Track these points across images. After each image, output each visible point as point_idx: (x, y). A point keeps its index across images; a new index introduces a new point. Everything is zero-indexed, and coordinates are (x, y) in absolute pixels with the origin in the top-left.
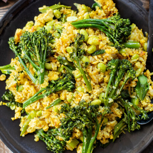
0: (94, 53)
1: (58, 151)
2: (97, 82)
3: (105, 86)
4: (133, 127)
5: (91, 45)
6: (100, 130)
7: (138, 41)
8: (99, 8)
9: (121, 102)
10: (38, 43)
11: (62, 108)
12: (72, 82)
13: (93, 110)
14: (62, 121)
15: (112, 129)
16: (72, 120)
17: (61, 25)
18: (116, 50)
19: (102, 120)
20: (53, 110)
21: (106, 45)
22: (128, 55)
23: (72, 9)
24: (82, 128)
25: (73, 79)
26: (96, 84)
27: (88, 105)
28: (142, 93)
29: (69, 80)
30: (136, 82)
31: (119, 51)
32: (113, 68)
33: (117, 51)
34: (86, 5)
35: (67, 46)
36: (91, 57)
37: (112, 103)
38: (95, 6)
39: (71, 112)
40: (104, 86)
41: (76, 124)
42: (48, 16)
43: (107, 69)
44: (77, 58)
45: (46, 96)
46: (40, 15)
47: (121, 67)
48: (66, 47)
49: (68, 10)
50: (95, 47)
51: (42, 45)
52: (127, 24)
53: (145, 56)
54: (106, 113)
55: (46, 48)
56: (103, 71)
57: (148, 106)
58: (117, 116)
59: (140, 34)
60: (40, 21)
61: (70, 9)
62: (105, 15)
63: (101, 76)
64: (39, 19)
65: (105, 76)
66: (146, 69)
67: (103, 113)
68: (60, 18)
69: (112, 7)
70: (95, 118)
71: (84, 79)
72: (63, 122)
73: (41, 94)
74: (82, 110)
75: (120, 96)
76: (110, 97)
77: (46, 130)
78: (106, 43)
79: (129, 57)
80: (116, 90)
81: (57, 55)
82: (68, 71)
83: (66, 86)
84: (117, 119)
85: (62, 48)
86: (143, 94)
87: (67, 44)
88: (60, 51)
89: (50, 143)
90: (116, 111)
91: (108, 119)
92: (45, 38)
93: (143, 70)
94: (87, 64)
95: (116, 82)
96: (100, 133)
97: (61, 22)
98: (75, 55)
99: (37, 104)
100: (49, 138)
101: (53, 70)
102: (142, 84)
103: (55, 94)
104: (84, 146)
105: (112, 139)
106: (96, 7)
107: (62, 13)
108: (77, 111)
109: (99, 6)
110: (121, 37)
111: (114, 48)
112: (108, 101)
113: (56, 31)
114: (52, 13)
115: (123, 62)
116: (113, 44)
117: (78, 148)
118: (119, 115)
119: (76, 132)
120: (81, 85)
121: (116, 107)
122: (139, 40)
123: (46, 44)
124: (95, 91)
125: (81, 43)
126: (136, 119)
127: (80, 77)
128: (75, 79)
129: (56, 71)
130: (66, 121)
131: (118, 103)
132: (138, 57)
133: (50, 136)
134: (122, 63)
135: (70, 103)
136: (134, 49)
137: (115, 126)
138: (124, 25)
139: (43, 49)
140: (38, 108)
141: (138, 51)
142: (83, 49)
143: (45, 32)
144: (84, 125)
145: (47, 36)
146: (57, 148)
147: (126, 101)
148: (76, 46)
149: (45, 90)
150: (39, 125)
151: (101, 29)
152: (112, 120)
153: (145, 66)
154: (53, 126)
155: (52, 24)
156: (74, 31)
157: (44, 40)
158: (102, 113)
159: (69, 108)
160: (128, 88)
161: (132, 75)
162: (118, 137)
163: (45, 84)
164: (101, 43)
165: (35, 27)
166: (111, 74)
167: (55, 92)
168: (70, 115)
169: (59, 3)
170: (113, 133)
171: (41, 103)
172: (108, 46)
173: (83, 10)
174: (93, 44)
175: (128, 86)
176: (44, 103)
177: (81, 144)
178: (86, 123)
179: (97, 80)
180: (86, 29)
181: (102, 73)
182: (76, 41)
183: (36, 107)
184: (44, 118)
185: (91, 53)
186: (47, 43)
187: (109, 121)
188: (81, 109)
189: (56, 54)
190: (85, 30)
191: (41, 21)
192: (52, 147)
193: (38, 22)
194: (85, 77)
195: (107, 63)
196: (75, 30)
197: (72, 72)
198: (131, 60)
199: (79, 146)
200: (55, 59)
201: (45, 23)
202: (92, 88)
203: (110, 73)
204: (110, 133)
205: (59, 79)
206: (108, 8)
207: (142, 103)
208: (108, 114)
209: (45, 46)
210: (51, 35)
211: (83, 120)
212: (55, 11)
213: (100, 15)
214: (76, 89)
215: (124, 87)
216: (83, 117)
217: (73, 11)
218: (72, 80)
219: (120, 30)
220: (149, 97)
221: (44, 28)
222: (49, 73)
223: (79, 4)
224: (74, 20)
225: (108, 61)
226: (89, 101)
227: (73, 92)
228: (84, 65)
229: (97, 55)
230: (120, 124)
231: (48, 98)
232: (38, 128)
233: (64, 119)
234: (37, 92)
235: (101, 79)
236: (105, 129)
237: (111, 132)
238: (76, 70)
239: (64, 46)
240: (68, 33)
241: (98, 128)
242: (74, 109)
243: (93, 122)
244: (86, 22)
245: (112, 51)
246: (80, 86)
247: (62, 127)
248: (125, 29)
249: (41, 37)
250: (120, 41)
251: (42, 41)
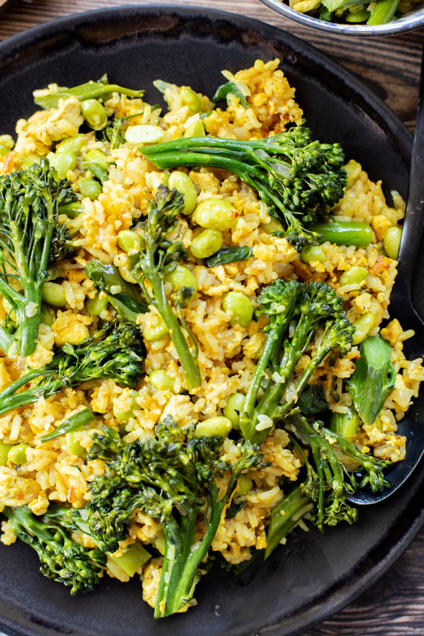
0: (215, 255)
1: (77, 581)
2: (221, 359)
3: (247, 372)
4: (331, 513)
5: (205, 229)
6: (223, 521)
7: (365, 220)
8: (238, 100)
9: (297, 427)
10: (23, 213)
11: (97, 441)
12: (133, 354)
13: (203, 455)
14: (95, 486)
15: (263, 517)
16: (130, 484)
17: (106, 154)
18: (292, 251)
19: (232, 487)
20: (63, 447)
21: (257, 231)
22: (331, 269)
23: (145, 99)
24: (160, 515)
25: (138, 342)
26: (216, 363)
27: (186, 436)
28: (370, 398)
29: (124, 346)
30: (354, 360)
31: (299, 252)
32: (278, 312)
33: (293, 255)
34: (197, 89)
35: (122, 228)
36: (202, 271)
37: (268, 430)
38: (225, 96)
39: (125, 459)
40: (243, 370)
41: (141, 500)
42: (63, 121)
43: (258, 314)
44: (155, 270)
45: (42, 398)
46: (38, 115)
47: (304, 309)
48: (117, 232)
49: (133, 101)
50: (219, 234)
51: (34, 221)
52: (332, 160)
53: (389, 272)
54: (248, 465)
55: (49, 232)
56: (241, 319)
57: (388, 443)
58: (284, 473)
59: (376, 198)
60: (34, 136)
61: (139, 101)
62: (258, 125)
63: (233, 335)
64: (30, 129)
65: (248, 337)
66: (387, 317)
67: (238, 465)
68: (105, 129)
69: (285, 101)
70: (207, 481)
71: (175, 343)
72: (97, 490)
73: (28, 386)
74: (164, 454)
75: (297, 408)
76: (262, 410)
77: (38, 511)
78: (256, 225)
79: (332, 275)
80: (284, 387)
81: (87, 256)
82: (123, 314)
83: (114, 367)
84: (282, 483)
85: (104, 235)
86: (373, 404)
87: (123, 222)
88: (98, 245)
89: (51, 553)
90: (279, 457)
91: (253, 482)
92: (48, 197)
93: (380, 321)
94: (187, 293)
95: (287, 362)
96: (224, 529)
97: (106, 142)
98: (147, 262)
99: (12, 420)
100: (49, 537)
101: (71, 309)
102: (372, 369)
103: (74, 392)
104: (167, 570)
105: (264, 550)
106: (230, 97)
107: (111, 112)
108: (148, 456)
109: (239, 96)
110: (309, 205)
111: (284, 241)
112: (253, 423)
113: (88, 174)
114: (77, 110)
115: (313, 292)
116: (280, 228)
117: (147, 575)
118: (289, 473)
119: (141, 525)
120: (164, 367)
121: (283, 442)
122: (370, 218)
123: (50, 216)
124: (212, 389)
125: (170, 221)
126: (344, 488)
127: (161, 338)
128: (143, 344)
129: (81, 312)
130: (108, 488)
131: (287, 431)
132: (363, 278)
133: (52, 532)
134: (310, 295)
135: (124, 425)
136: (353, 248)
137: (273, 505)
138: (323, 164)
139: (37, 236)
140: (14, 436)
141: (366, 256)
142: (179, 239)
143: (49, 176)
144: (168, 505)
145: (54, 191)
146: (73, 573)
147: (316, 425)
148: (154, 230)
149: (41, 377)
150: (16, 493)
151: (243, 175)
152: (266, 488)
153: (386, 307)
154: (63, 499)
155: (75, 150)
156: (147, 175)
157: (42, 203)
158: (233, 463)
159: (119, 444)
160: (324, 378)
161: (343, 338)
162: (284, 541)
163: (42, 356)
164: (241, 222)
165: (15, 156)
166: (268, 332)
167: (75, 384)
168: (122, 466)
169: (105, 78)
170: (267, 529)
171: (25, 421)
172: (264, 235)
173: (184, 104)
174: (213, 225)
175: (325, 372)
176: (34, 422)
177: (158, 561)
178: (177, 498)
179: (220, 350)
180: (192, 173)
181: (237, 326)
182: (155, 212)
183: (7, 433)
184: (35, 471)
185: (205, 256)
186: (54, 213)
187: (254, 487)
188: (159, 450)
189: (82, 253)
190: (188, 173)
191: (38, 137)
192: (58, 568)
193: (30, 138)
194: (178, 340)
195: (257, 293)
196: (153, 173)
197: (135, 318)
198: (341, 286)
199: (151, 567)
200: (80, 270)
201: (50, 144)
202: (203, 378)
203: (265, 329)
204: (257, 529)
205: (93, 342)
206: (271, 103)
207: (368, 434)
208: (255, 469)
209: (46, 225)
210: (69, 187)
211: (165, 487)
212: (88, 105)
213: (240, 126)
214: (146, 379)
215: (312, 378)
216: (168, 478)
217: (148, 108)
218: (132, 346)
219: (308, 179)
220: (393, 411)
221: (47, 163)
222: (56, 317)
223: (172, 83)
224: (150, 140)
225: (262, 286)
226: (189, 424)
227: (137, 388)
228: (177, 297)
229: (223, 265)
230: (291, 499)
231: (50, 405)
232: (11, 503)
233: (101, 480)
234: (14, 379)
235: (235, 348)
236: (240, 515)
237: (259, 525)
238: (149, 311)
239: (110, 227)
240: (128, 181)
241: (215, 515)
242: (137, 448)
243: (199, 495)
244: (191, 148)
245: (277, 251)
246: (161, 369)
247: (94, 507)
248: (326, 179)
249: (31, 193)
250: (306, 219)
251: (36, 208)
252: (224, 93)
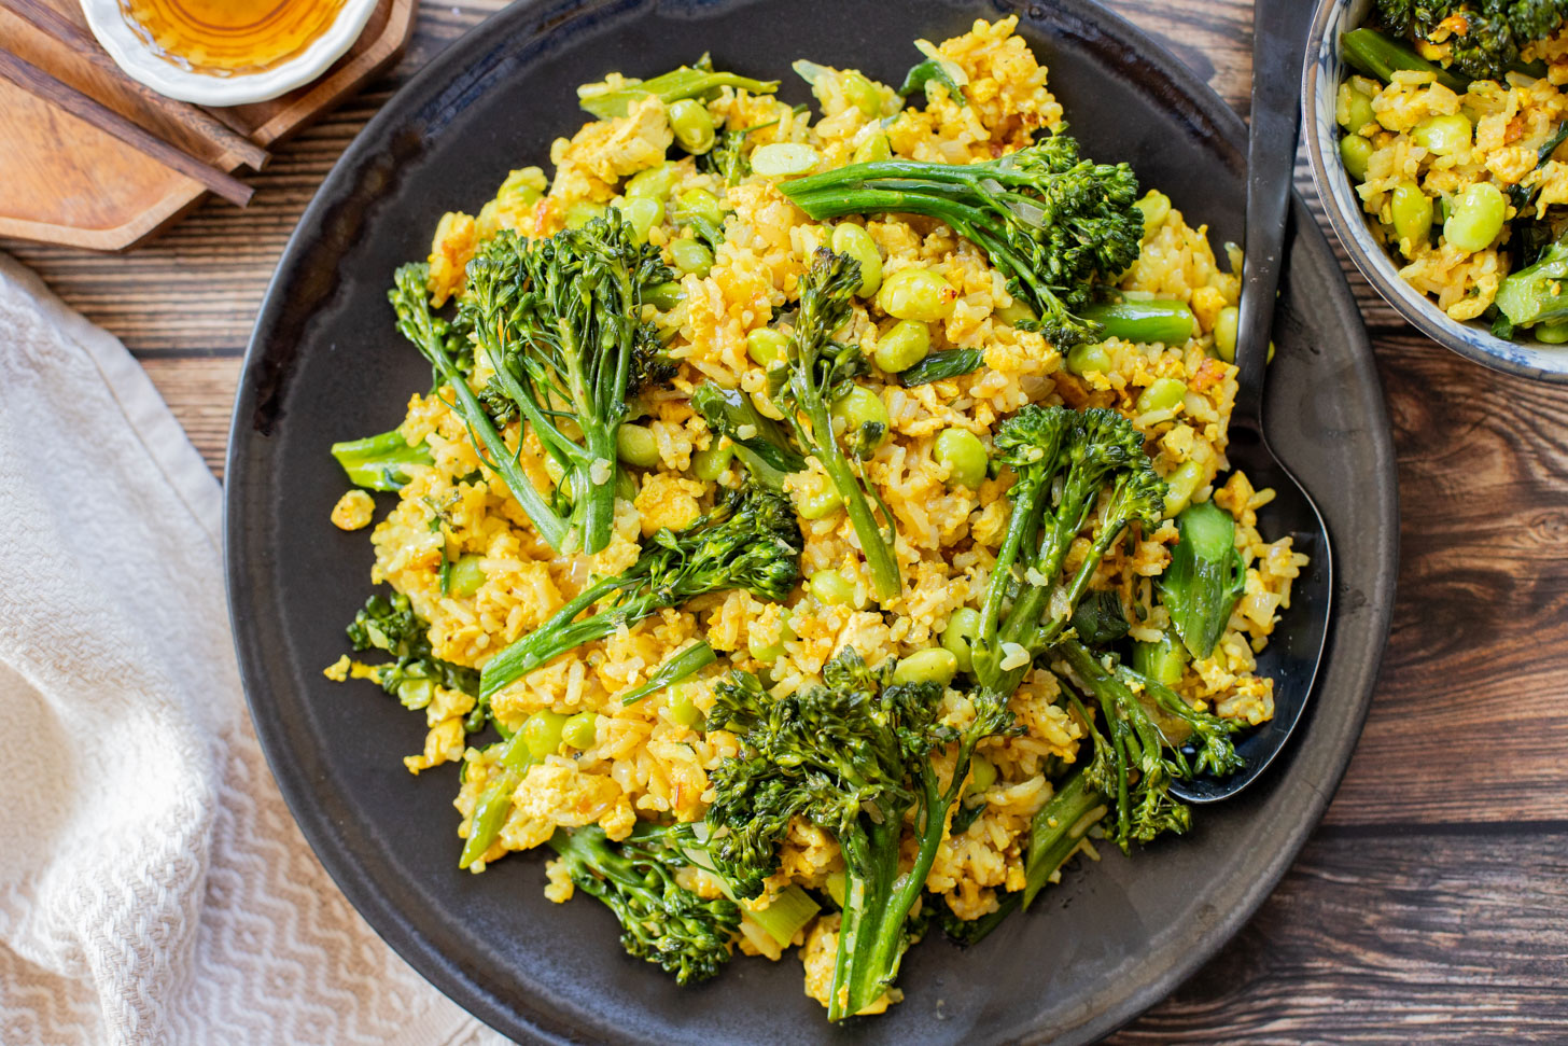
0: (917, 367)
1: (689, 958)
2: (934, 547)
3: (981, 571)
4: (1144, 817)
5: (898, 321)
6: (946, 835)
7: (1179, 297)
8: (946, 92)
9: (1073, 666)
10: (581, 303)
11: (723, 696)
12: (781, 543)
13: (910, 714)
14: (722, 776)
15: (1017, 832)
16: (783, 770)
17: (718, 197)
18: (1052, 354)
19: (961, 773)
20: (662, 712)
21: (989, 321)
22: (1121, 384)
23: (779, 96)
24: (839, 820)
25: (788, 522)
26: (926, 554)
27: (878, 682)
28: (1201, 612)
29: (765, 529)
30: (1168, 544)
31: (1065, 356)
32: (1031, 460)
33: (1054, 361)
34: (873, 74)
35: (753, 325)
36: (895, 394)
37: (1022, 669)
38: (923, 84)
39: (773, 726)
40: (974, 567)
41: (805, 796)
42: (637, 140)
43: (996, 466)
44: (816, 395)
45: (623, 626)
46: (588, 130)
47: (1077, 454)
48: (746, 332)
49: (759, 100)
50: (924, 329)
51: (600, 317)
52: (1116, 193)
53: (1223, 387)
54: (987, 731)
55: (627, 335)
56: (967, 476)
57: (1240, 691)
58: (1052, 749)
59: (1197, 256)
60: (584, 168)
61: (770, 99)
62: (984, 136)
63: (955, 505)
64: (578, 155)
65: (980, 509)
66: (1226, 467)
67: (970, 731)
68: (711, 151)
69: (1028, 91)
70: (917, 761)
71: (856, 524)
72: (726, 782)
73: (592, 611)
74: (842, 710)
75: (1072, 631)
76: (1011, 635)
77: (618, 831)
78: (988, 311)
79: (1124, 394)
80: (1047, 592)
81: (695, 376)
82: (759, 475)
83: (748, 567)
84: (1049, 770)
85: (725, 337)
86: (1207, 621)
87: (757, 314)
88: (714, 357)
89: (641, 912)
90: (1042, 719)
91: (997, 768)
92: (623, 275)
93: (1211, 475)
94: (872, 432)
95: (1050, 549)
96: (949, 851)
97: (716, 175)
98: (801, 381)
99: (567, 671)
100: (635, 880)
101: (668, 470)
102: (1202, 561)
103: (678, 615)
104: (849, 929)
105: (1020, 894)
106: (931, 87)
107: (720, 120)
108: (813, 719)
109: (948, 84)
110: (1080, 274)
111: (1037, 337)
112: (995, 657)
113: (688, 233)
114: (662, 121)
115: (1092, 426)
116: (1029, 316)
117: (812, 946)
118: (1061, 748)
119: (801, 848)
120: (835, 563)
121: (1048, 693)
122: (1188, 292)
123: (628, 308)
124: (922, 600)
125: (838, 310)
126: (1163, 770)
127: (828, 514)
128: (797, 527)
129: (683, 475)
130: (746, 778)
131: (1056, 674)
132: (1179, 398)
133: (640, 872)
134: (1086, 431)
135: (768, 669)
136: (1160, 346)
137: (1035, 809)
138: (1100, 199)
139: (607, 343)
140: (572, 697)
141: (1183, 361)
142: (852, 341)
143: (622, 237)
144: (851, 803)
145: (633, 264)
146: (682, 944)
147: (1107, 660)
148: (812, 325)
149: (618, 592)
150: (577, 801)
151: (962, 224)
152: (1020, 778)
153: (1222, 450)
154: (662, 806)
155: (661, 191)
156: (795, 232)
157: (612, 285)
158: (961, 729)
159: (763, 700)
160: (1116, 580)
161: (1147, 502)
162: (1056, 877)
163: (621, 553)
164: (961, 306)
165: (553, 205)
166: (1015, 497)
167: (679, 601)
168: (769, 739)
169: (706, 60)
170: (1024, 855)
171: (589, 668)
172: (1002, 329)
173: (850, 103)
174: (913, 315)
175: (1118, 568)
176: (606, 670)
177: (833, 919)
178: (867, 790)
179: (933, 532)
180: (871, 225)
181: (960, 488)
182: (812, 295)
183: (561, 694)
184: (611, 760)
185: (900, 368)
186: (635, 303)
187: (1000, 779)
188: (834, 704)
189: (685, 372)
190: (864, 225)
191: (595, 171)
192: (651, 936)
193: (578, 172)
194: (859, 514)
195: (993, 429)
196: (805, 226)
197: (781, 482)
198: (1140, 414)
199: (820, 929)
200: (682, 401)
201: (616, 180)
202: (905, 581)
203: (1010, 492)
204: (1007, 854)
205: (707, 526)
206: (1005, 96)
207: (1204, 677)
208: (999, 740)
209: (622, 324)
210: (656, 256)
211: (846, 771)
212: (680, 111)
213: (952, 137)
214: (805, 586)
215: (1096, 577)
216: (850, 754)
217: (786, 111)
218: (780, 530)
219: (1075, 229)
220: (1247, 636)
221: (617, 215)
222: (641, 486)
223: (826, 64)
224: (797, 169)
225: (1002, 417)
226: (883, 660)
227: (789, 604)
228: (855, 440)
229: (932, 383)
230: (1066, 798)
231: (635, 639)
232: (569, 820)
233: (732, 763)
234: (567, 599)
235: (958, 528)
236: (976, 828)
237: (1010, 848)
238: (806, 468)
239: (734, 324)
240: (760, 242)
241: (933, 822)
242: (795, 706)
243: (903, 785)
244: (871, 179)
245: (1025, 355)
246: (829, 567)
247: (720, 816)
248: (1107, 227)
249: (595, 269)
250: (1073, 297)
251: (603, 294)
252: (921, 80)
